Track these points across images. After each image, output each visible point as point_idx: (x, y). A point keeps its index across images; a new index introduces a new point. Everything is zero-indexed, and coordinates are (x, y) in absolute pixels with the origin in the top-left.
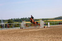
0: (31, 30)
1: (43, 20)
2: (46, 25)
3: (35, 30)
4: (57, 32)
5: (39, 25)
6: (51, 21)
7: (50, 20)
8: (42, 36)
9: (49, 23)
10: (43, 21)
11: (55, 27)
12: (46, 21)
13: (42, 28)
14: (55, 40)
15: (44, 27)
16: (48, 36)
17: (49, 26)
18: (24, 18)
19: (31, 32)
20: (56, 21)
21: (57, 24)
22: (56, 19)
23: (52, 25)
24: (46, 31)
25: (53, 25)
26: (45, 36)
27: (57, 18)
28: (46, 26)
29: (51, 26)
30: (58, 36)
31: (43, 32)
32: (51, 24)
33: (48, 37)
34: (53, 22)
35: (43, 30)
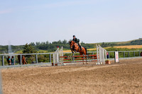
0: (76, 70)
1: (104, 45)
2: (111, 57)
3: (85, 69)
4: (135, 74)
5: (95, 57)
6: (122, 47)
7: (119, 45)
8: (102, 84)
9: (117, 53)
10: (104, 49)
11: (131, 62)
12: (110, 47)
13: (101, 65)
14: (131, 92)
15: (107, 62)
16: (116, 84)
17: (117, 60)
18: (59, 42)
19: (75, 73)
20: (133, 49)
21: (136, 56)
22: (133, 43)
23: (125, 58)
24: (112, 72)
25: (128, 58)
26: (108, 83)
27: (136, 41)
28: (110, 60)
29: (123, 59)
30: (138, 83)
31: (105, 74)
32: (121, 55)
33: (114, 84)
34: (126, 49)
35: (103, 70)
